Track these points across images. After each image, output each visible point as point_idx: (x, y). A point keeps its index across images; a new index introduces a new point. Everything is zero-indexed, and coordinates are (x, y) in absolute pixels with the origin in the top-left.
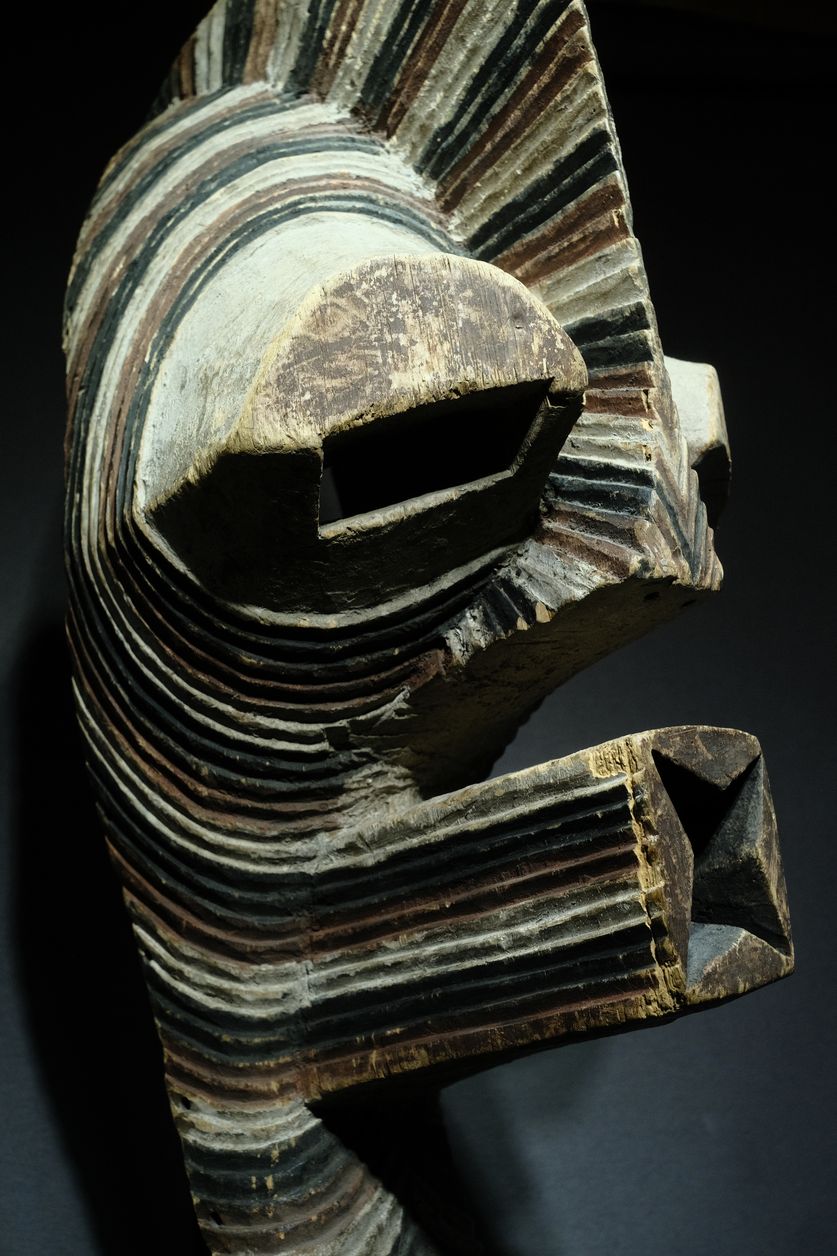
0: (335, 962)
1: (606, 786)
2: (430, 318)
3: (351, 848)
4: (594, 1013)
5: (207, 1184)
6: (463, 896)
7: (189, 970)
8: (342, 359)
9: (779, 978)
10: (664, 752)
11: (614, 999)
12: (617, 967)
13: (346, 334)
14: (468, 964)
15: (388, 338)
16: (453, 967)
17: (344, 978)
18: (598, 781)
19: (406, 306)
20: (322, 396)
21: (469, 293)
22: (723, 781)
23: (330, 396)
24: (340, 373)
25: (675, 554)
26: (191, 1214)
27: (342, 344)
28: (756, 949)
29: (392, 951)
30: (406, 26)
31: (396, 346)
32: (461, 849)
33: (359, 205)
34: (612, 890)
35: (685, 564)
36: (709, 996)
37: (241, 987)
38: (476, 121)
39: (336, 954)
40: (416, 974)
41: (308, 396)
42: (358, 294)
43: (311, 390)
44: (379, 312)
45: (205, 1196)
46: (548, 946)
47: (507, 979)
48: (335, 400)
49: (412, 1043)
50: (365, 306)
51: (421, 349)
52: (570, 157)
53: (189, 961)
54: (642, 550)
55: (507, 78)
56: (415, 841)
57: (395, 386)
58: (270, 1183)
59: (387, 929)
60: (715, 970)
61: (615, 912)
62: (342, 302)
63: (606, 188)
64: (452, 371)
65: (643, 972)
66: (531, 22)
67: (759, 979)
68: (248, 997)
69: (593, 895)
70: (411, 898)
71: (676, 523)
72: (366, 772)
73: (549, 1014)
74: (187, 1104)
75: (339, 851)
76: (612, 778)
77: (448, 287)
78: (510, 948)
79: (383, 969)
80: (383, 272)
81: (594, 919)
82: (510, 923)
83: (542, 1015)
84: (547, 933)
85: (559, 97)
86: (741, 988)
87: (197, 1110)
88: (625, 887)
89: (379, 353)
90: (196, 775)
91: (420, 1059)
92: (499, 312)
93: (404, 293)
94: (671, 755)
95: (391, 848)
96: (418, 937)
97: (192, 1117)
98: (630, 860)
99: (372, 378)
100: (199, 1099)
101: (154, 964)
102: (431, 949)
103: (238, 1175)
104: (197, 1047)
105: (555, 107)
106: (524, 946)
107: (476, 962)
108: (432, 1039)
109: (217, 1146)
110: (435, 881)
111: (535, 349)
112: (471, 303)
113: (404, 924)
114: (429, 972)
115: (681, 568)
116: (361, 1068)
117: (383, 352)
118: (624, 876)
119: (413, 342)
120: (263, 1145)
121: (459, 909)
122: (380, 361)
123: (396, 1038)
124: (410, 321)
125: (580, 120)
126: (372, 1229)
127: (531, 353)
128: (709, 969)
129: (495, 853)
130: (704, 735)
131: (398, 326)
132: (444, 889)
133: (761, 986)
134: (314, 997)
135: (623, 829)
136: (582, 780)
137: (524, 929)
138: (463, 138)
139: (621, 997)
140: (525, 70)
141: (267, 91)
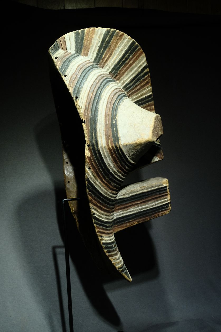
0: (121, 212)
3: (124, 195)
4: (162, 214)
5: (106, 248)
6: (143, 201)
7: (103, 216)
11: (164, 212)
12: (165, 208)
14: (144, 210)
16: (142, 210)
17: (123, 214)
19: (159, 122)
26: (105, 254)
29: (131, 209)
30: (121, 63)
32: (144, 194)
34: (165, 199)
37: (109, 217)
38: (133, 85)
39: (121, 210)
40: (135, 212)
45: (107, 250)
46: (156, 206)
47: (150, 211)
49: (135, 221)
51: (160, 129)
53: (102, 214)
55: (138, 80)
59: (131, 206)
61: (165, 201)
65: (168, 208)
66: (143, 73)
68: (110, 219)
69: (163, 199)
73: (156, 215)
74: (102, 237)
75: (121, 195)
76: (165, 185)
78: (150, 207)
79: (130, 212)
81: (163, 202)
82: (150, 204)
83: (155, 215)
84: (156, 205)
85: (146, 87)
87: (104, 237)
88: (167, 198)
91: (136, 223)
93: (158, 120)
96: (136, 207)
97: (104, 238)
98: (167, 195)
99: (158, 132)
100: (104, 235)
101: (95, 215)
102: (138, 208)
103: (111, 245)
104: (103, 228)
106: (152, 206)
107: (145, 209)
108: (138, 220)
109: (108, 242)
110: (138, 199)
113: (133, 205)
114: (137, 211)
116: (126, 226)
118: (166, 197)
121: (143, 202)
123: (132, 221)
125: (149, 92)
129: (149, 195)
132: (142, 199)
134: (116, 217)
135: (166, 191)
136: (162, 185)
137: (152, 204)
138: (131, 87)
139: (166, 211)
140: (141, 80)
141: (89, 60)
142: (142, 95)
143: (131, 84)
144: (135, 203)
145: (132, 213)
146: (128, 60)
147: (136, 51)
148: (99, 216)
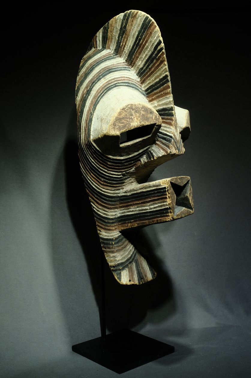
0: (123, 210)
1: (163, 187)
2: (137, 114)
3: (126, 192)
4: (161, 220)
5: (103, 243)
6: (142, 201)
7: (100, 210)
8: (123, 121)
9: (190, 214)
10: (172, 182)
11: (164, 218)
12: (164, 213)
13: (124, 116)
14: (143, 211)
15: (130, 117)
16: (141, 212)
17: (125, 212)
18: (162, 186)
19: (133, 112)
20: (120, 127)
21: (143, 109)
22: (182, 185)
23: (121, 127)
24: (123, 123)
25: (176, 150)
26: (101, 248)
27: (123, 118)
28: (186, 210)
29: (132, 209)
30: (135, 47)
31: (131, 118)
32: (143, 194)
33: (127, 84)
34: (164, 202)
35: (177, 151)
36: (177, 218)
37: (108, 213)
38: (147, 68)
39: (123, 208)
40: (136, 212)
41: (118, 127)
42: (126, 110)
43: (118, 126)
44: (129, 113)
45: (103, 245)
46: (155, 210)
47: (149, 214)
48: (122, 127)
49: (135, 223)
50: (127, 112)
51: (135, 119)
52: (162, 78)
53: (100, 209)
54: (170, 150)
55: (152, 61)
56: (135, 192)
57: (131, 125)
58: (113, 243)
59: (131, 205)
60: (179, 214)
61: (164, 205)
62: (123, 111)
63: (167, 85)
64: (140, 123)
65: (168, 214)
66: (156, 52)
67: (186, 215)
68: (110, 215)
69: (161, 203)
70: (135, 201)
71: (176, 144)
72: (128, 180)
73: (155, 220)
74: (100, 231)
75: (124, 192)
76: (164, 185)
77: (140, 108)
78: (149, 210)
79: (131, 211)
80: (130, 106)
81: (161, 206)
82: (149, 206)
83: (154, 220)
84: (155, 208)
85: (160, 67)
86: (183, 216)
87: (102, 232)
88: (165, 202)
89: (129, 120)
90: (101, 180)
91: (136, 225)
92: (148, 112)
93: (133, 109)
94: (173, 182)
95: (132, 193)
96: (136, 207)
97: (101, 233)
98: (166, 198)
99: (128, 124)
100: (102, 230)
101: (94, 209)
102: (138, 209)
103: (108, 242)
104: (102, 222)
105: (160, 69)
106: (151, 209)
107: (144, 211)
108: (138, 222)
109: (105, 237)
110: (138, 198)
111: (153, 118)
112: (143, 111)
113: (134, 205)
114: (138, 212)
115: (177, 152)
116: (127, 226)
117: (130, 120)
118: (165, 200)
119: (134, 118)
120: (112, 237)
121: (142, 203)
122: (129, 121)
123: (132, 222)
124: (134, 114)
125: (163, 72)
126: (129, 250)
127: (153, 119)
128: (178, 214)
129: (147, 195)
130: (179, 178)
131: (132, 115)
132: (140, 200)
133: (187, 216)
134: (120, 215)
135: (165, 193)
136: (160, 185)
137: (151, 207)
138: (145, 71)
139: (165, 218)
140: (155, 61)
141: (110, 52)
142: (155, 79)
143: (145, 68)
144: (134, 203)
145: (133, 213)
146: (141, 41)
147: (148, 28)
148: (97, 210)
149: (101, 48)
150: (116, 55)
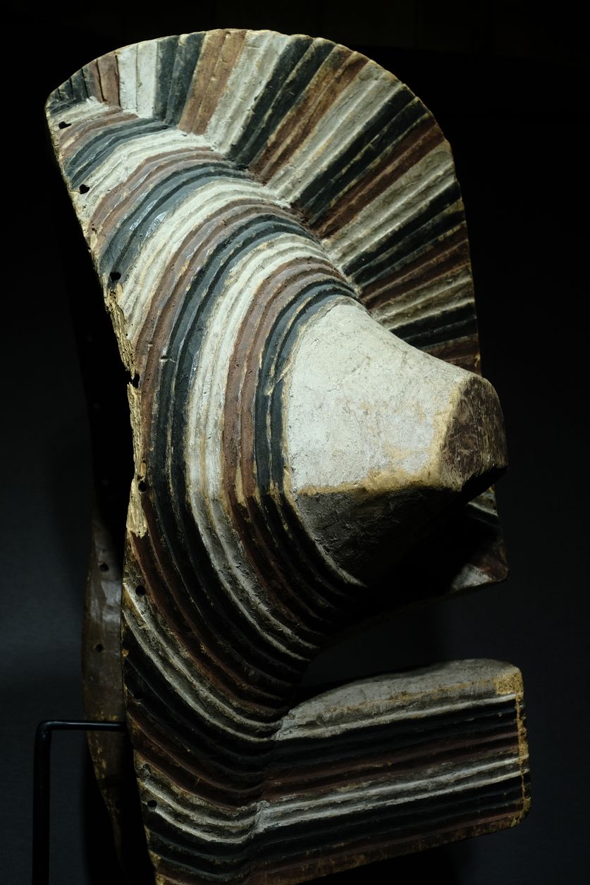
0: (291, 801)
1: (504, 699)
3: (311, 725)
4: (486, 826)
6: (401, 759)
8: (466, 438)
11: (498, 817)
12: (501, 799)
13: (468, 422)
14: (401, 801)
15: (479, 428)
16: (389, 803)
17: (299, 811)
18: (499, 695)
19: (483, 410)
20: (463, 459)
24: (467, 446)
27: (467, 428)
29: (342, 793)
30: (344, 171)
31: (481, 434)
34: (502, 758)
37: (230, 824)
38: (391, 261)
39: (292, 796)
40: (360, 807)
41: (458, 458)
42: (471, 397)
43: (459, 454)
44: (476, 411)
46: (459, 788)
48: (466, 463)
49: (354, 851)
50: (473, 406)
51: (487, 438)
52: (452, 313)
55: (416, 244)
56: (365, 723)
57: (481, 460)
59: (338, 778)
61: (504, 770)
62: (466, 400)
64: (494, 455)
65: (516, 802)
68: (234, 831)
69: (493, 759)
70: (360, 759)
73: (456, 828)
75: (300, 726)
76: (507, 695)
77: (491, 402)
78: (433, 791)
79: (334, 805)
81: (492, 773)
82: (432, 776)
83: (450, 829)
84: (459, 781)
85: (448, 273)
88: (511, 756)
89: (477, 437)
91: (360, 861)
93: (482, 402)
95: (344, 726)
96: (364, 784)
98: (514, 741)
99: (476, 452)
101: (158, 811)
102: (373, 791)
105: (447, 278)
106: (443, 789)
107: (407, 799)
108: (369, 848)
113: (353, 776)
114: (371, 806)
116: (309, 871)
118: (511, 749)
119: (485, 434)
121: (396, 767)
122: (477, 442)
123: (341, 849)
124: (483, 420)
125: (460, 294)
129: (428, 733)
131: (480, 422)
132: (386, 754)
134: (266, 826)
135: (511, 723)
136: (491, 694)
137: (443, 778)
138: (381, 266)
139: (504, 816)
140: (428, 246)
141: (209, 149)
142: (427, 306)
143: (383, 256)
144: (359, 767)
145: (345, 811)
146: (378, 160)
147: (412, 130)
148: (177, 816)
149: (147, 113)
150: (241, 168)
